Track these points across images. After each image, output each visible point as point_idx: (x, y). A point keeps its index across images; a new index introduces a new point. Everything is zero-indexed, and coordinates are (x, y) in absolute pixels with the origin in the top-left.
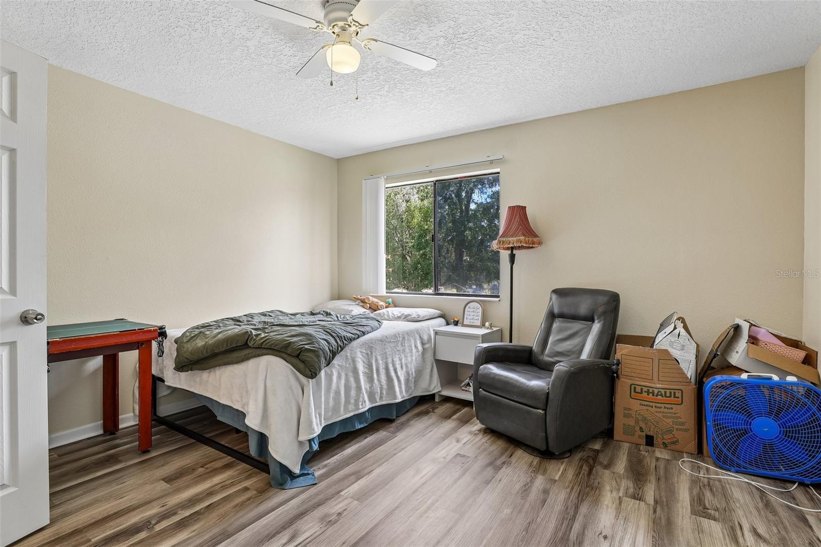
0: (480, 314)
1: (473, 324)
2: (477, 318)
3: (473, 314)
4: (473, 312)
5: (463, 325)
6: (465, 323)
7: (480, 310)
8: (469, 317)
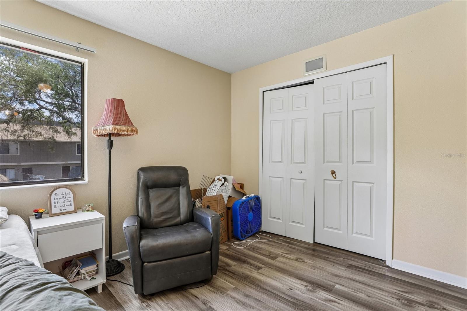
0: (72, 198)
1: (65, 211)
2: (69, 203)
3: (63, 200)
4: (63, 198)
5: (52, 215)
6: (53, 212)
7: (71, 195)
8: (58, 205)
